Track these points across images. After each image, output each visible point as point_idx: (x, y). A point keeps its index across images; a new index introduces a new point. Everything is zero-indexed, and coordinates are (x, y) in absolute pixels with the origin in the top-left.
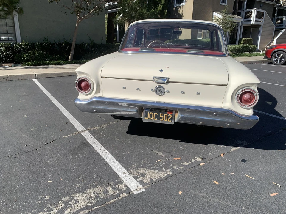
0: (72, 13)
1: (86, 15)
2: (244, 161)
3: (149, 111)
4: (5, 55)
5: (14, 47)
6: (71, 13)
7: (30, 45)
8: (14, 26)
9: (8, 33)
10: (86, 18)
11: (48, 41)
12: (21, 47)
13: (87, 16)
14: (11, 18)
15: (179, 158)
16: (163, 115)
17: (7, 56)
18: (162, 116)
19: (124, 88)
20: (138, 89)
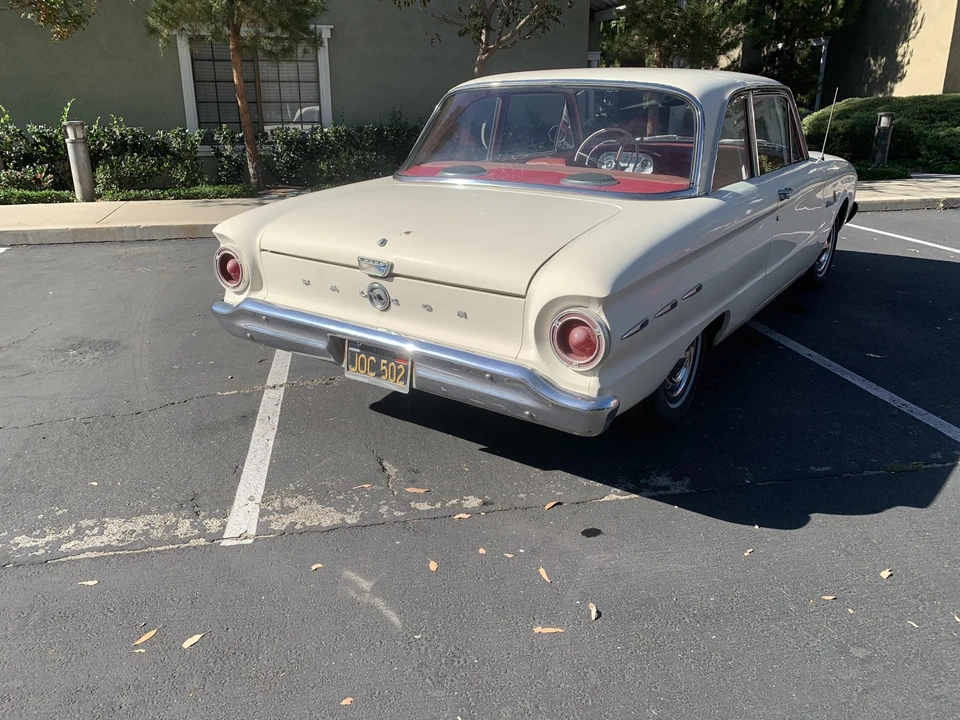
0: (463, 34)
1: (504, 38)
2: (591, 533)
3: (358, 351)
4: (287, 162)
5: (307, 141)
6: (461, 34)
7: (348, 134)
8: (317, 81)
9: (300, 102)
10: (505, 47)
11: (403, 120)
12: (327, 141)
13: (507, 40)
14: (312, 59)
15: (422, 491)
16: (387, 365)
17: (292, 166)
18: (385, 367)
19: (308, 283)
20: (334, 289)
